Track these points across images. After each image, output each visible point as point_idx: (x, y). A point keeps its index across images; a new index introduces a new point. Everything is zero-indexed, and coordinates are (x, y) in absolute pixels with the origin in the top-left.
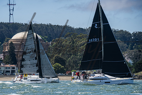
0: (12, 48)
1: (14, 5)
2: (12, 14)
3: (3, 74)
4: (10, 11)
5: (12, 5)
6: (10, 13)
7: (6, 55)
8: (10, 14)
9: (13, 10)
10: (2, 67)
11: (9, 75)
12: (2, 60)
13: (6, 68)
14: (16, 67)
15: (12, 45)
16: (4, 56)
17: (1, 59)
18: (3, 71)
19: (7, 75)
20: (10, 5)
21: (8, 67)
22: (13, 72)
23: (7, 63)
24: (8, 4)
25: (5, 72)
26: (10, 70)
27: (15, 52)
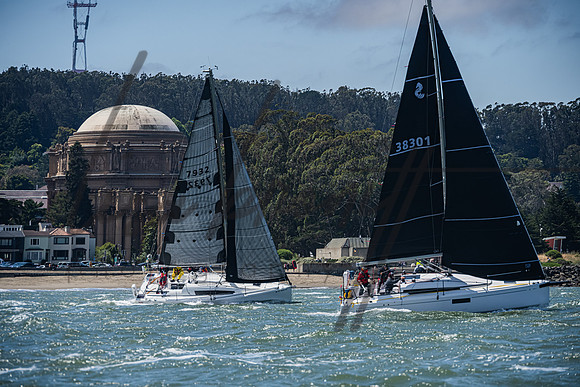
0: (79, 167)
1: (89, 6)
2: (83, 41)
3: (43, 262)
4: (76, 28)
5: (83, 5)
6: (76, 37)
7: (56, 192)
8: (77, 40)
9: (87, 24)
10: (44, 235)
11: (66, 267)
12: (45, 209)
13: (56, 240)
14: (87, 238)
15: (79, 155)
16: (51, 195)
17: (42, 205)
18: (44, 252)
19: (59, 270)
20: (76, 5)
21: (62, 237)
22: (78, 254)
23: (59, 222)
24: (69, 5)
25: (52, 254)
26: (69, 248)
27: (86, 180)
